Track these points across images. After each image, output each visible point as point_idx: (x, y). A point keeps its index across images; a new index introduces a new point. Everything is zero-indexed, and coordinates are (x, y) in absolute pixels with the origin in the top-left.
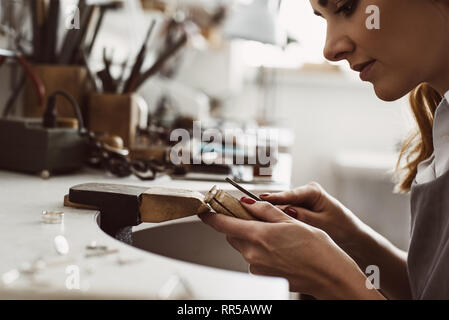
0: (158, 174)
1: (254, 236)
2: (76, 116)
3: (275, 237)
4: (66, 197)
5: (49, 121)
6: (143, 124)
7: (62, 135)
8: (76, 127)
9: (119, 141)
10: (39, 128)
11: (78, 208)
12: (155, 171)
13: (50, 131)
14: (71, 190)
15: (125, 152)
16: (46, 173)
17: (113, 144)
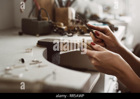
0: (74, 34)
1: (94, 56)
2: (47, 16)
3: (101, 56)
4: (37, 43)
5: (39, 19)
6: (74, 18)
7: (43, 23)
8: (48, 20)
9: (62, 24)
10: (36, 21)
11: (41, 47)
12: (73, 34)
13: (39, 22)
14: (38, 41)
15: (64, 28)
16: (38, 35)
17: (60, 25)
